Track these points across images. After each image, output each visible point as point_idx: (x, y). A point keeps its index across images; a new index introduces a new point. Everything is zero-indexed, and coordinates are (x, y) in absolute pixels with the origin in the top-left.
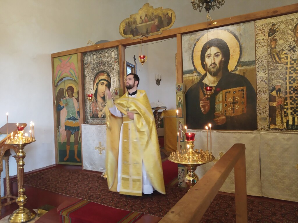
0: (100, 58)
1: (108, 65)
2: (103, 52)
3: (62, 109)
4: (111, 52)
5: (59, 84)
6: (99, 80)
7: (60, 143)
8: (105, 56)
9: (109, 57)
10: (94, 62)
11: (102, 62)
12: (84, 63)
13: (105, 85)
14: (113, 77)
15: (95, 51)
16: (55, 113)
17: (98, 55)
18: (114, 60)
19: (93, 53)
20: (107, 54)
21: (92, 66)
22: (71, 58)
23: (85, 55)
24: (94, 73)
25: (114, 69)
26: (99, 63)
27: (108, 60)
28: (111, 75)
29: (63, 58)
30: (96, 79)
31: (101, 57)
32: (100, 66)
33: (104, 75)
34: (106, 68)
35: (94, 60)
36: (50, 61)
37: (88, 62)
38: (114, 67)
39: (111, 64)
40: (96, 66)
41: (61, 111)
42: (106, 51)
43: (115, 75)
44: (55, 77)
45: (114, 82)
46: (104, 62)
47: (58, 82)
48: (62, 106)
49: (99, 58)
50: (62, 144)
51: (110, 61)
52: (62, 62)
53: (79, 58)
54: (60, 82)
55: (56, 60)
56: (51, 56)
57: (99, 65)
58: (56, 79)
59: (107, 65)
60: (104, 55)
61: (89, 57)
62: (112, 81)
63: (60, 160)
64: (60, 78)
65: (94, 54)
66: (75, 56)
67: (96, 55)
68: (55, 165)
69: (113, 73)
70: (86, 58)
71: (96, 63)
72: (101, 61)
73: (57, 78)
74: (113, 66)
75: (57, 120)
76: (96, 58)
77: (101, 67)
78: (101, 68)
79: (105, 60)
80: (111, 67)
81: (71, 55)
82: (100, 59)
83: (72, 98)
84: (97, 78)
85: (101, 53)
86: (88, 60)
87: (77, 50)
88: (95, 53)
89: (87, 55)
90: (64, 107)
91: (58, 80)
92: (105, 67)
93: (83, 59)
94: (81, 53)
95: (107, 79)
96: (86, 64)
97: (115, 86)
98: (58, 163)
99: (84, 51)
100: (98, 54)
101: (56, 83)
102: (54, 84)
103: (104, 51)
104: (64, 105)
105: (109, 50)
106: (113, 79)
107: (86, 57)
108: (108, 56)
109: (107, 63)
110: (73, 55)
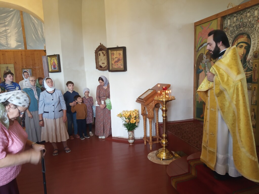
0: (240, 20)
1: (249, 26)
2: (244, 12)
3: (201, 72)
4: (255, 10)
5: (200, 49)
6: (238, 43)
8: (247, 17)
10: (234, 25)
11: (243, 23)
12: (224, 27)
13: (243, 48)
14: (254, 38)
15: (235, 13)
16: (195, 75)
17: (238, 17)
18: (256, 19)
19: (233, 16)
20: (248, 14)
21: (231, 29)
23: (225, 18)
24: (233, 36)
26: (240, 25)
27: (250, 20)
28: (252, 37)
29: (204, 25)
31: (242, 18)
32: (240, 28)
33: (243, 37)
34: (246, 29)
35: (234, 22)
36: (193, 29)
37: (227, 25)
39: (253, 24)
40: (235, 29)
41: (200, 74)
42: (249, 10)
43: (256, 36)
45: (254, 44)
46: (245, 24)
48: (201, 70)
52: (203, 29)
53: (219, 23)
55: (199, 28)
56: (194, 25)
57: (238, 27)
58: (197, 46)
60: (245, 16)
61: (229, 21)
62: (252, 42)
63: (197, 117)
64: (201, 44)
65: (235, 17)
66: (216, 21)
69: (254, 34)
70: (225, 22)
71: (236, 26)
72: (241, 22)
73: (198, 45)
76: (237, 20)
78: (241, 30)
80: (253, 27)
81: (211, 21)
83: (210, 62)
84: (235, 42)
85: (242, 14)
86: (227, 23)
87: (217, 15)
88: (235, 15)
89: (227, 18)
90: (202, 70)
91: (199, 46)
93: (223, 23)
94: (221, 17)
95: (246, 41)
96: (225, 28)
97: (255, 49)
98: (195, 119)
99: (224, 15)
100: (239, 15)
101: (197, 49)
102: (195, 50)
103: (246, 11)
105: (252, 9)
106: (253, 41)
107: (226, 21)
108: (250, 16)
109: (248, 24)
110: (214, 21)
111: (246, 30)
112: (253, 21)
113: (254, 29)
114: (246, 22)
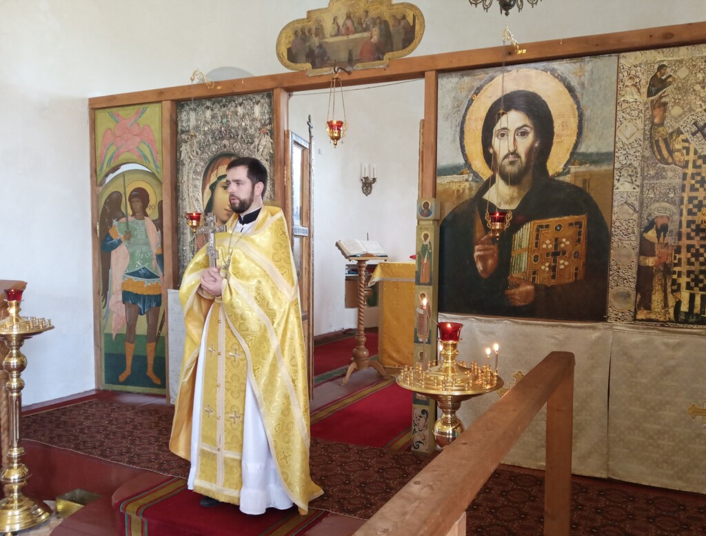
0: (222, 118)
1: (242, 138)
2: (230, 102)
3: (114, 246)
4: (253, 103)
5: (108, 180)
6: (218, 176)
7: (109, 336)
8: (237, 115)
9: (247, 117)
10: (206, 129)
11: (229, 130)
12: (179, 127)
15: (209, 98)
16: (97, 257)
17: (216, 111)
18: (259, 125)
19: (203, 105)
20: (240, 110)
21: (200, 137)
22: (143, 113)
23: (182, 106)
24: (205, 156)
25: (258, 151)
26: (221, 132)
27: (243, 124)
29: (122, 112)
30: (209, 172)
31: (225, 116)
32: (222, 138)
35: (206, 122)
37: (189, 126)
38: (258, 145)
39: (252, 137)
40: (210, 139)
41: (114, 253)
42: (241, 100)
44: (98, 160)
46: (233, 131)
47: (107, 175)
48: (115, 240)
49: (220, 118)
50: (114, 337)
51: (248, 127)
52: (117, 122)
53: (167, 115)
54: (111, 176)
55: (103, 117)
56: (90, 105)
57: (219, 136)
58: (102, 168)
59: (239, 137)
60: (233, 112)
61: (193, 115)
63: (108, 381)
64: (113, 165)
65: (208, 108)
66: (157, 107)
67: (212, 110)
68: (94, 393)
70: (184, 116)
71: (213, 132)
72: (225, 125)
73: (103, 164)
74: (256, 141)
75: (101, 274)
76: (213, 117)
77: (225, 142)
78: (225, 146)
79: (236, 124)
80: (251, 144)
81: (143, 106)
82: (222, 122)
83: (144, 219)
84: (212, 172)
85: (224, 106)
86: (188, 120)
87: (161, 92)
88: (208, 104)
89: (187, 108)
90: (120, 242)
91: (105, 169)
92: (236, 142)
93: (177, 117)
94: (172, 100)
96: (183, 132)
98: (102, 388)
99: (178, 96)
100: (218, 106)
101: (100, 179)
102: (94, 179)
103: (234, 101)
104: (121, 236)
105: (247, 100)
107: (184, 113)
108: (244, 116)
109: (240, 133)
110: (151, 105)
111: (237, 147)
112: (251, 127)
113: (255, 148)
114: (235, 127)
